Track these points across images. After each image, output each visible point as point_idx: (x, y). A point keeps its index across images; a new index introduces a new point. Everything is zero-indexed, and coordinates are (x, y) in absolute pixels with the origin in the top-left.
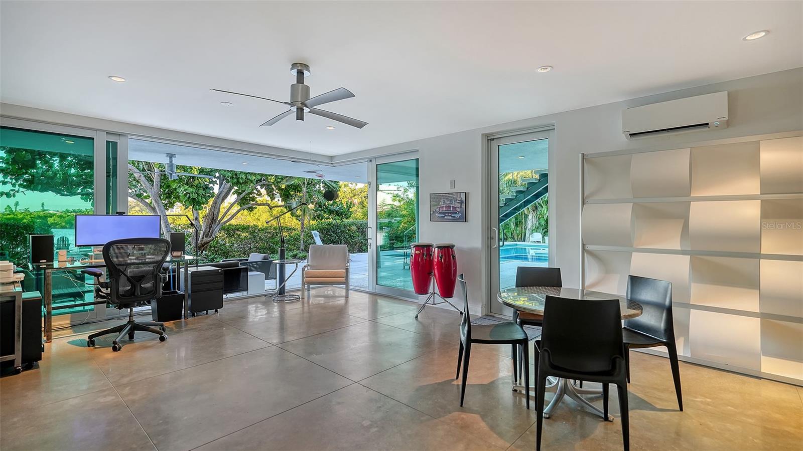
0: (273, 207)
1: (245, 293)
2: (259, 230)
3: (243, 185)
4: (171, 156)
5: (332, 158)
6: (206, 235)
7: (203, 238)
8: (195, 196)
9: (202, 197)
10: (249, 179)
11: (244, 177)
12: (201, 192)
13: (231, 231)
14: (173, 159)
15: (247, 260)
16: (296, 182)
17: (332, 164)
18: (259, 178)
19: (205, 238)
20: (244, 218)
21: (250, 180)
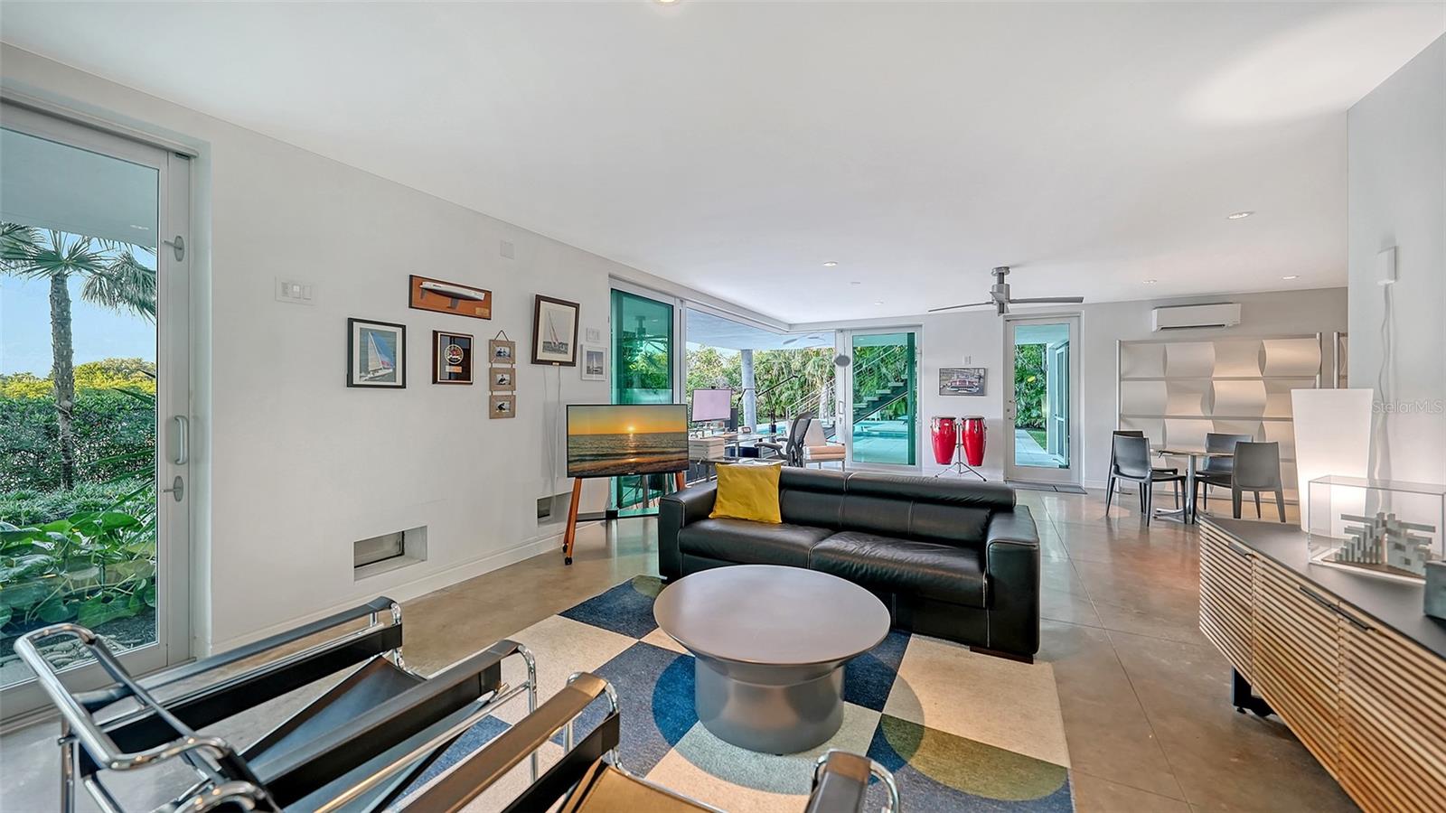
5: (791, 325)
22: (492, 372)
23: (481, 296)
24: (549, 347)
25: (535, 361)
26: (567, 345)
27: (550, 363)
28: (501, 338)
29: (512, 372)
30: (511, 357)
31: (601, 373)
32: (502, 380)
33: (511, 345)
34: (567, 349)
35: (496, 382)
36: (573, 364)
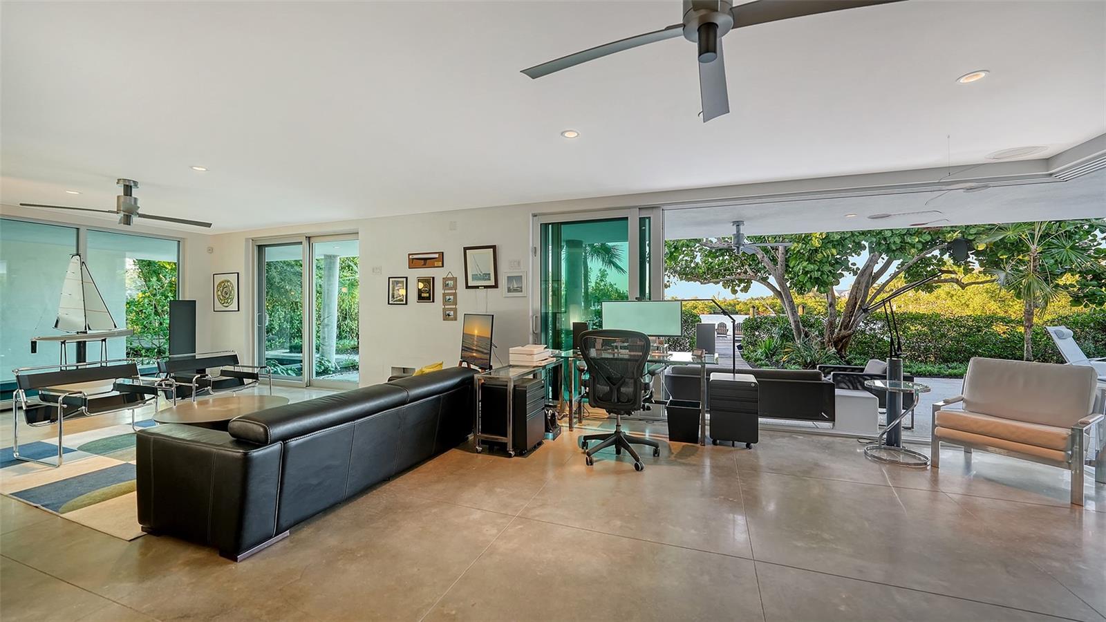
0: (967, 285)
1: (827, 425)
2: (942, 322)
3: (896, 254)
4: (738, 224)
5: (1048, 161)
6: (846, 326)
7: (840, 330)
8: (816, 274)
9: (827, 274)
10: (908, 243)
11: (898, 240)
12: (827, 268)
13: (894, 322)
14: (741, 227)
15: (862, 370)
16: (1011, 235)
17: (1051, 175)
18: (928, 238)
19: (843, 331)
20: (913, 303)
21: (910, 244)
22: (444, 295)
23: (437, 256)
24: (475, 277)
25: (468, 287)
26: (489, 274)
27: (477, 287)
28: (450, 276)
29: (455, 294)
30: (455, 287)
31: (522, 291)
32: (449, 299)
33: (455, 279)
34: (490, 277)
35: (446, 302)
36: (496, 286)
